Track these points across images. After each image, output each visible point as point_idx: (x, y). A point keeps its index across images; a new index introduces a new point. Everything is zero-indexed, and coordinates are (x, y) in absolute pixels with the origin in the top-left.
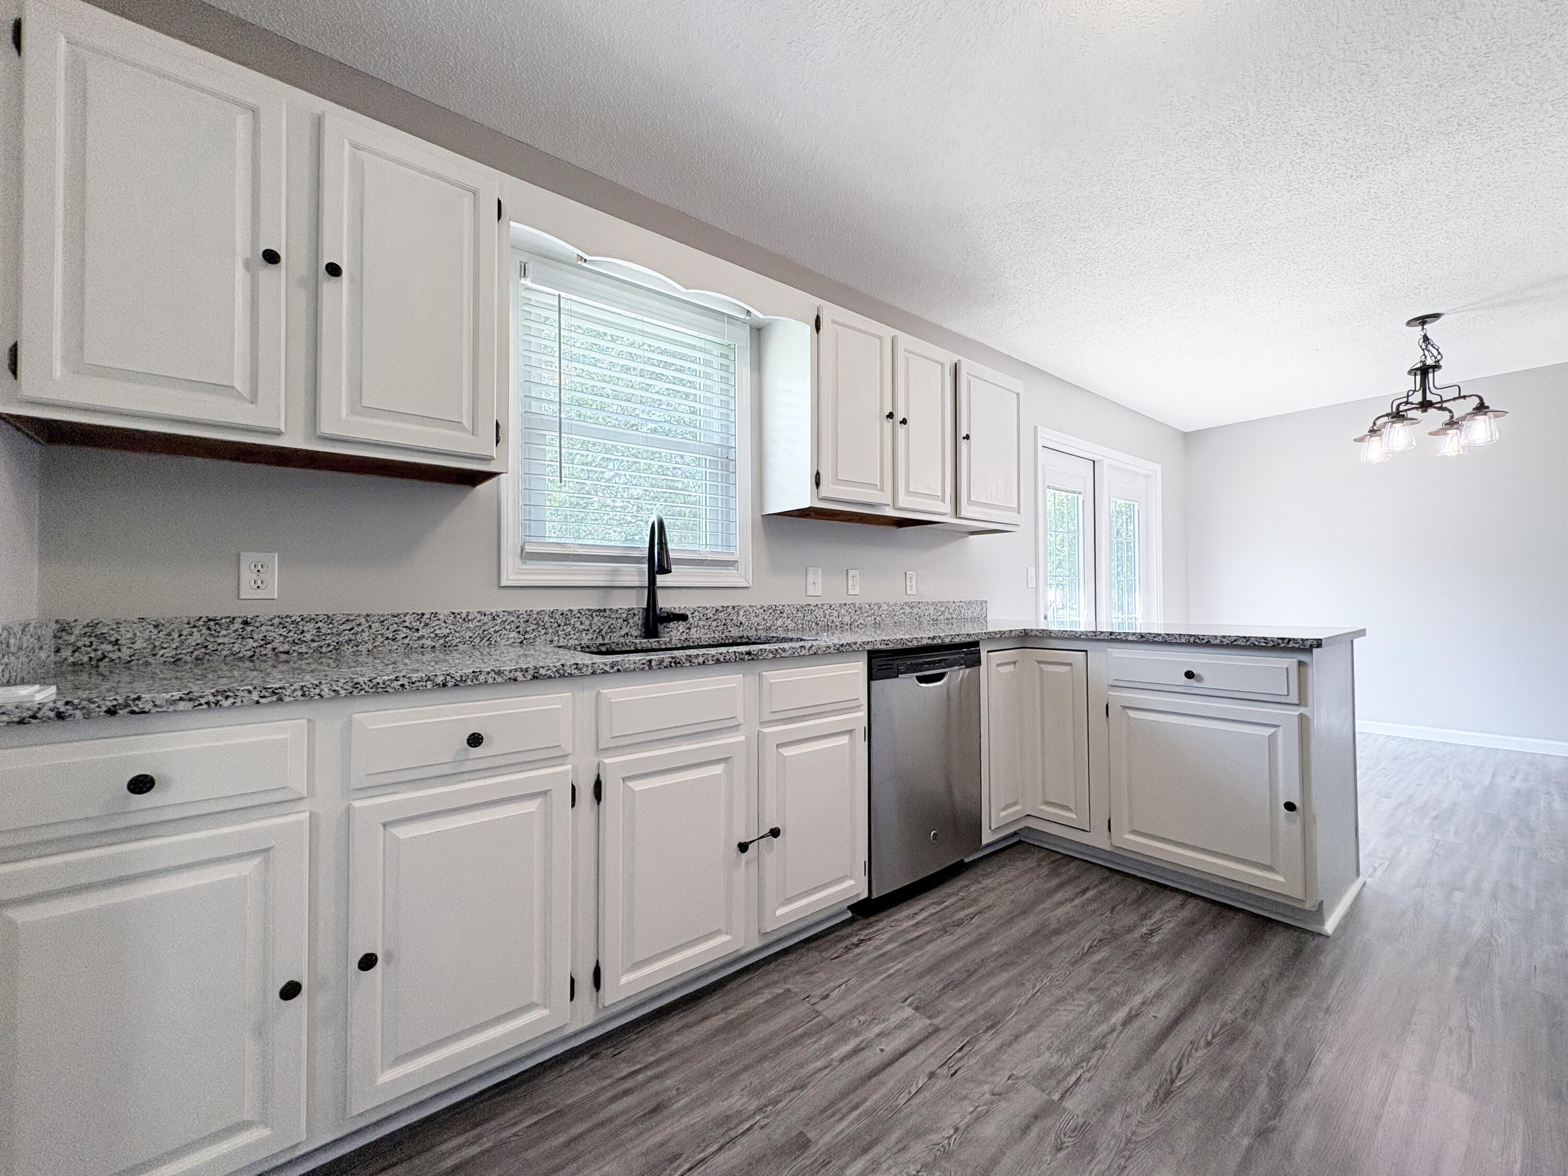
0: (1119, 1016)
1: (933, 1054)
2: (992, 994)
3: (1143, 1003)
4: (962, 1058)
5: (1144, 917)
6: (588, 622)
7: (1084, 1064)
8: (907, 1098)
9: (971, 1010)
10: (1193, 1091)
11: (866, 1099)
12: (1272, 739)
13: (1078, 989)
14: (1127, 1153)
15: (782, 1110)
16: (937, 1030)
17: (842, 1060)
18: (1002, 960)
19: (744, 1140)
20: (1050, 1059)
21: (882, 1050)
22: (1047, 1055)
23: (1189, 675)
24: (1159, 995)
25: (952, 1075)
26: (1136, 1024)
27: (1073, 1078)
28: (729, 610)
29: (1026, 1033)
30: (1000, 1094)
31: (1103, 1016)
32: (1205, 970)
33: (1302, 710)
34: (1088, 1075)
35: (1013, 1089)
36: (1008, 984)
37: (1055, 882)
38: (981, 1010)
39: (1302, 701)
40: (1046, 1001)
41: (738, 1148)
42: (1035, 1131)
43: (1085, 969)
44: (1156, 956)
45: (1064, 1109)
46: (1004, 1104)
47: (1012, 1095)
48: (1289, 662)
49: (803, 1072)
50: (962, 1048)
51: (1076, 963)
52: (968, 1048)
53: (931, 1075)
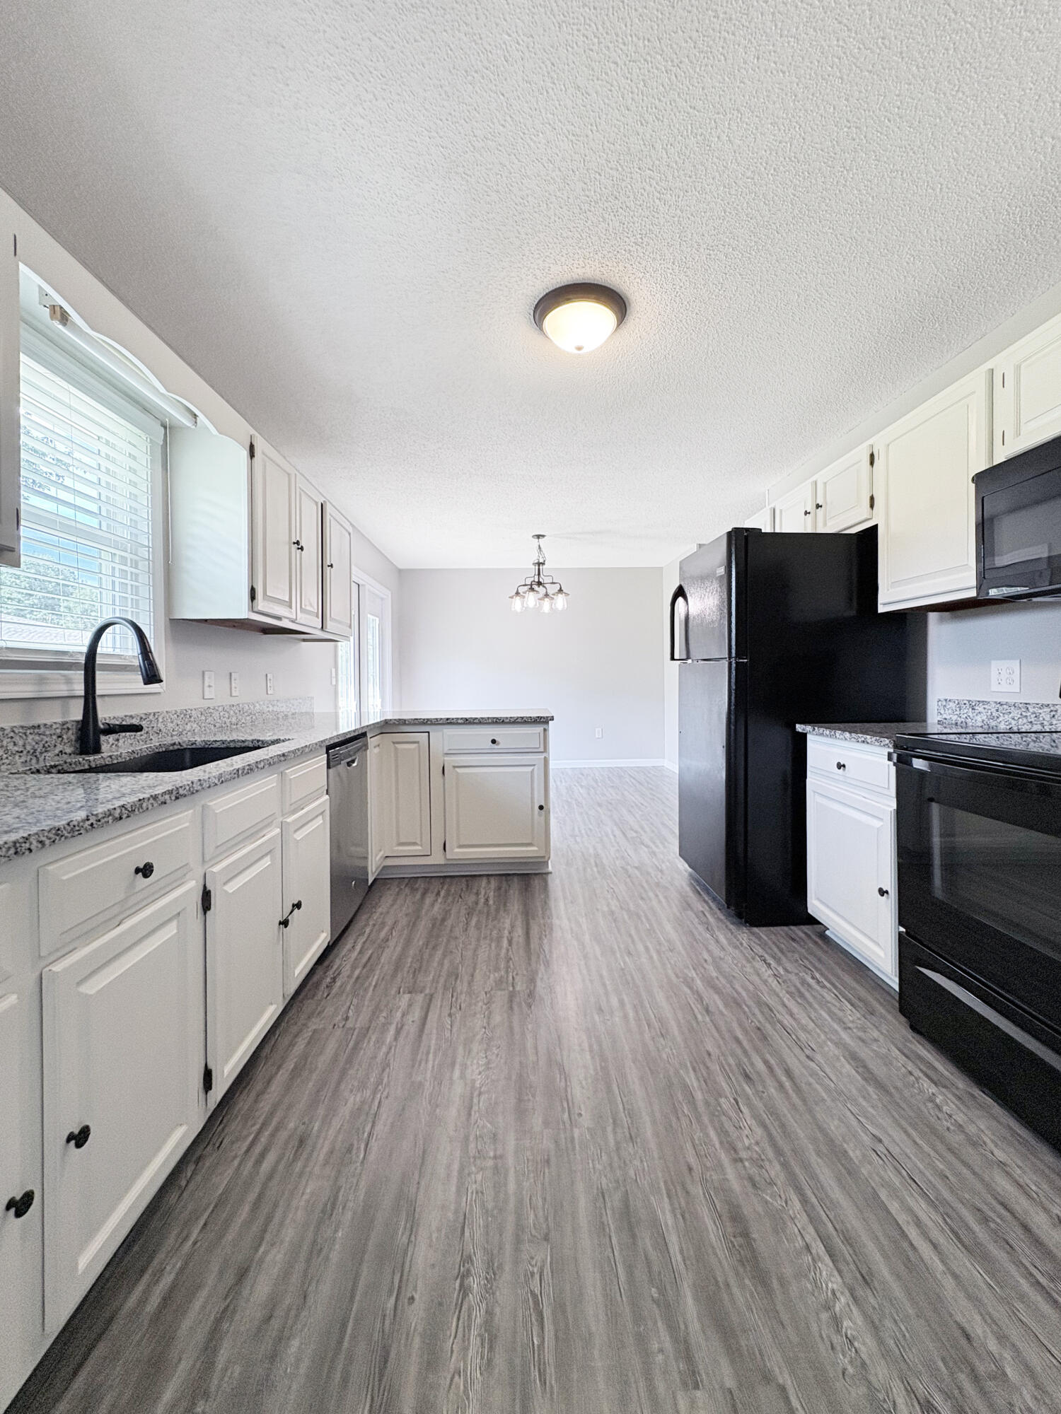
1: (441, 1006)
2: (441, 964)
3: (510, 933)
4: (457, 999)
5: (477, 894)
6: (21, 743)
7: (509, 970)
8: (449, 1031)
9: (439, 976)
11: (429, 1046)
12: (532, 772)
13: (478, 940)
15: (389, 1082)
16: (432, 996)
17: (396, 1039)
18: (430, 946)
19: (382, 1109)
20: (494, 976)
21: (413, 1021)
22: (492, 975)
23: (494, 742)
24: (513, 927)
25: (460, 1008)
26: (514, 942)
27: (511, 978)
28: (151, 717)
29: (474, 972)
30: (488, 1003)
31: (499, 946)
32: (521, 907)
33: (544, 755)
34: (515, 973)
35: (491, 998)
36: (444, 956)
37: (418, 896)
38: (444, 973)
39: (546, 750)
40: (469, 954)
41: (384, 1117)
42: (516, 1008)
43: (472, 931)
44: (497, 910)
45: (519, 992)
46: (494, 1006)
47: (494, 999)
48: (539, 729)
49: (379, 1060)
50: (452, 995)
51: (466, 930)
52: (455, 994)
53: (450, 1015)
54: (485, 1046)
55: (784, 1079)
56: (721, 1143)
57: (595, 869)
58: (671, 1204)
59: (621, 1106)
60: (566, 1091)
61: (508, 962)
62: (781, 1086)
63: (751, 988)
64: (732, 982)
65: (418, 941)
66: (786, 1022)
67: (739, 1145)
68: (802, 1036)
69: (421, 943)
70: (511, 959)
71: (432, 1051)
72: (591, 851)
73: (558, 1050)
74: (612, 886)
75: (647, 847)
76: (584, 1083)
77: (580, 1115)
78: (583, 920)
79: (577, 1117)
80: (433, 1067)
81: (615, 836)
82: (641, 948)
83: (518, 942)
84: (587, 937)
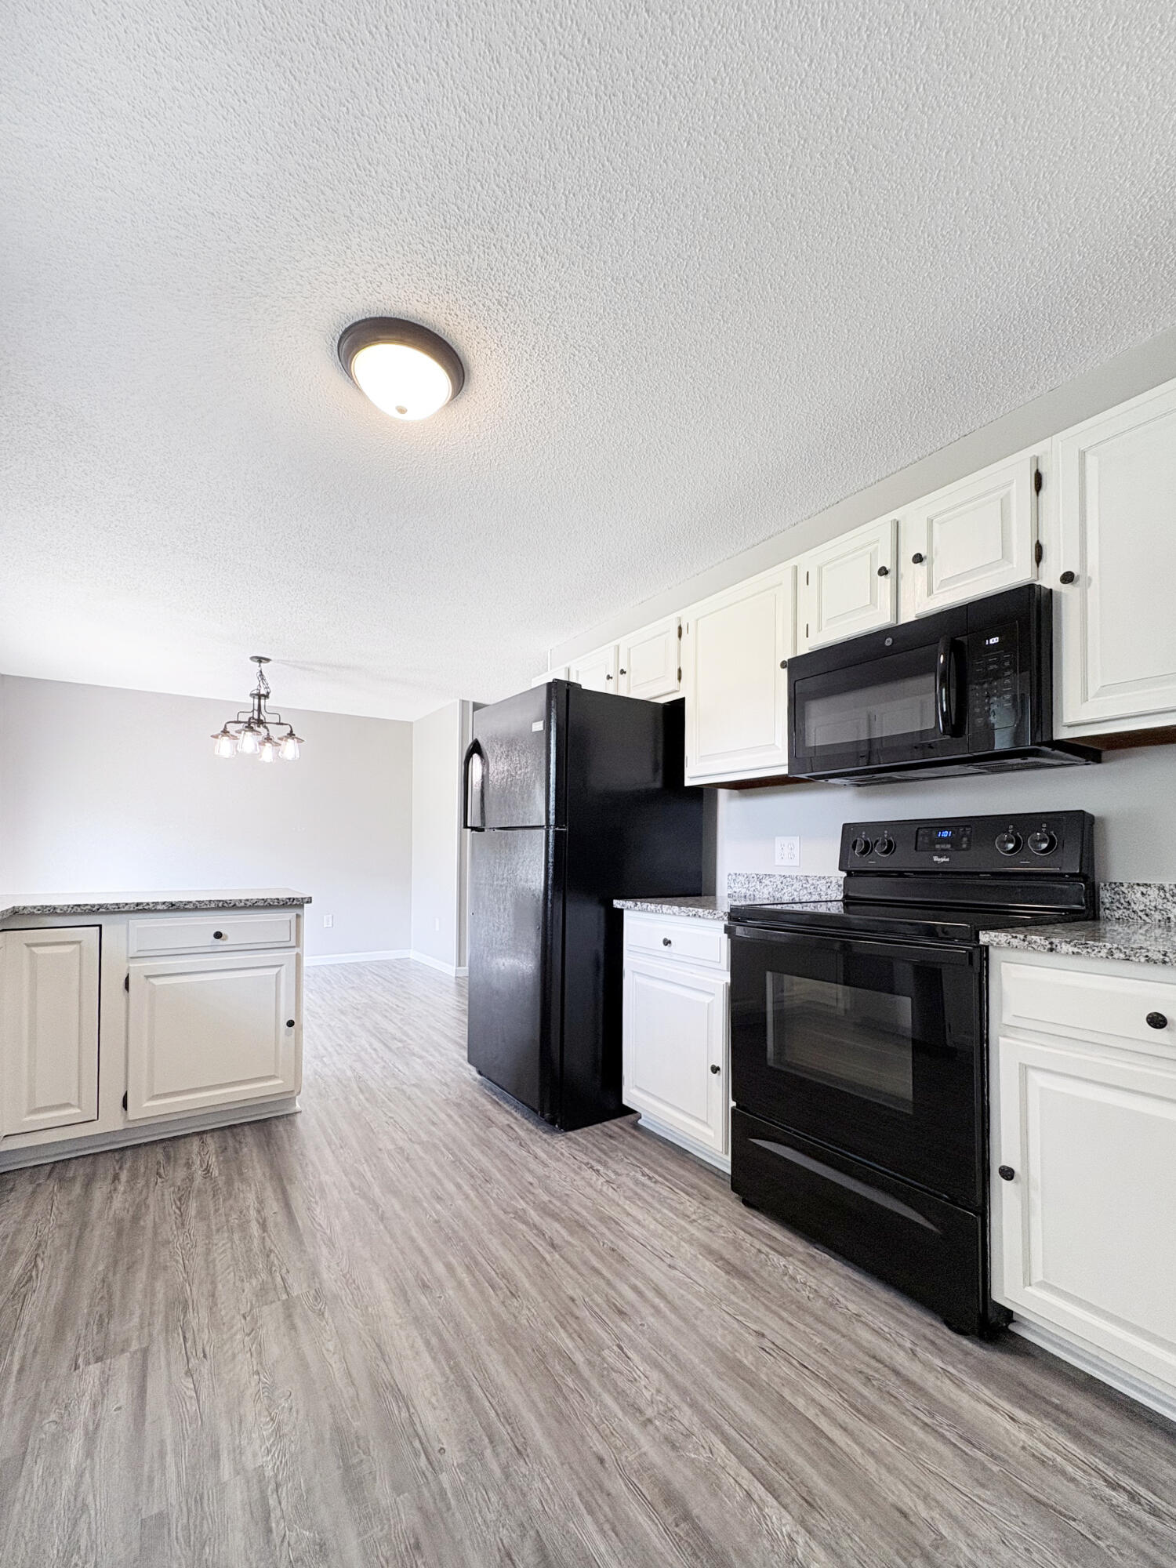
0: (255, 1229)
1: (167, 1365)
2: (150, 1292)
3: (259, 1212)
4: (195, 1343)
5: (188, 1165)
7: (274, 1269)
8: (194, 1402)
9: (152, 1313)
10: (338, 1228)
11: (162, 1442)
12: (278, 975)
13: (208, 1236)
14: (351, 1281)
16: (145, 1352)
17: (89, 1454)
18: (121, 1268)
20: (250, 1286)
21: (118, 1409)
22: (247, 1285)
23: (218, 935)
24: (261, 1202)
25: (205, 1356)
26: (270, 1225)
27: (279, 1279)
29: (215, 1288)
30: (252, 1330)
31: (246, 1237)
32: (267, 1170)
33: (297, 950)
34: (284, 1271)
35: (255, 1320)
36: (153, 1277)
37: (77, 1189)
38: (160, 1306)
39: (298, 944)
40: (199, 1261)
42: (299, 1324)
43: (193, 1224)
44: (229, 1182)
45: (298, 1297)
46: (262, 1332)
47: (260, 1323)
48: (289, 915)
50: (184, 1337)
51: (183, 1224)
52: (189, 1335)
53: (189, 1373)
54: (266, 1402)
55: (657, 1301)
56: (623, 1409)
57: (361, 1097)
58: (596, 1521)
59: (493, 1414)
60: (413, 1424)
61: (268, 1256)
62: (657, 1311)
63: (589, 1204)
64: (567, 1201)
65: (95, 1265)
66: (636, 1233)
67: (642, 1404)
68: (655, 1242)
69: (101, 1268)
70: (271, 1251)
71: (169, 1448)
72: (349, 1073)
73: (382, 1365)
74: (390, 1115)
75: (421, 1057)
76: (433, 1400)
77: (442, 1450)
78: (364, 1168)
79: (439, 1455)
80: (179, 1475)
81: (375, 1050)
82: (451, 1188)
83: (276, 1225)
84: (377, 1191)
